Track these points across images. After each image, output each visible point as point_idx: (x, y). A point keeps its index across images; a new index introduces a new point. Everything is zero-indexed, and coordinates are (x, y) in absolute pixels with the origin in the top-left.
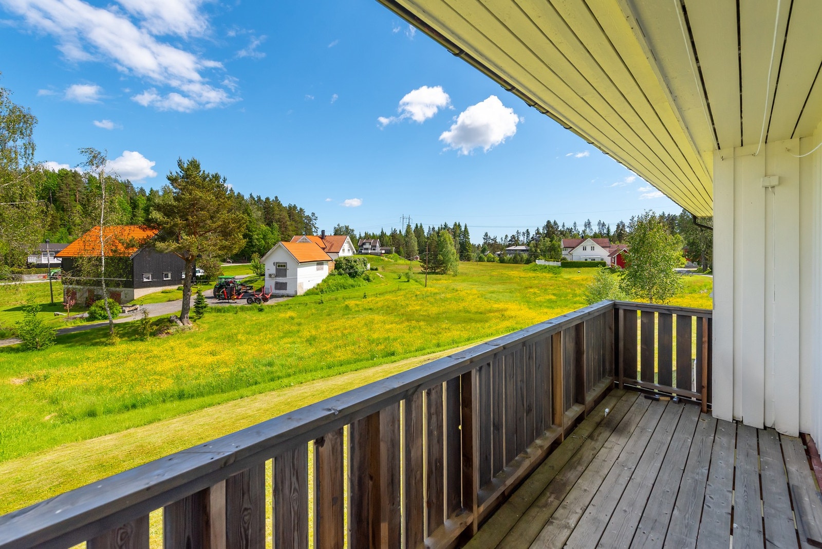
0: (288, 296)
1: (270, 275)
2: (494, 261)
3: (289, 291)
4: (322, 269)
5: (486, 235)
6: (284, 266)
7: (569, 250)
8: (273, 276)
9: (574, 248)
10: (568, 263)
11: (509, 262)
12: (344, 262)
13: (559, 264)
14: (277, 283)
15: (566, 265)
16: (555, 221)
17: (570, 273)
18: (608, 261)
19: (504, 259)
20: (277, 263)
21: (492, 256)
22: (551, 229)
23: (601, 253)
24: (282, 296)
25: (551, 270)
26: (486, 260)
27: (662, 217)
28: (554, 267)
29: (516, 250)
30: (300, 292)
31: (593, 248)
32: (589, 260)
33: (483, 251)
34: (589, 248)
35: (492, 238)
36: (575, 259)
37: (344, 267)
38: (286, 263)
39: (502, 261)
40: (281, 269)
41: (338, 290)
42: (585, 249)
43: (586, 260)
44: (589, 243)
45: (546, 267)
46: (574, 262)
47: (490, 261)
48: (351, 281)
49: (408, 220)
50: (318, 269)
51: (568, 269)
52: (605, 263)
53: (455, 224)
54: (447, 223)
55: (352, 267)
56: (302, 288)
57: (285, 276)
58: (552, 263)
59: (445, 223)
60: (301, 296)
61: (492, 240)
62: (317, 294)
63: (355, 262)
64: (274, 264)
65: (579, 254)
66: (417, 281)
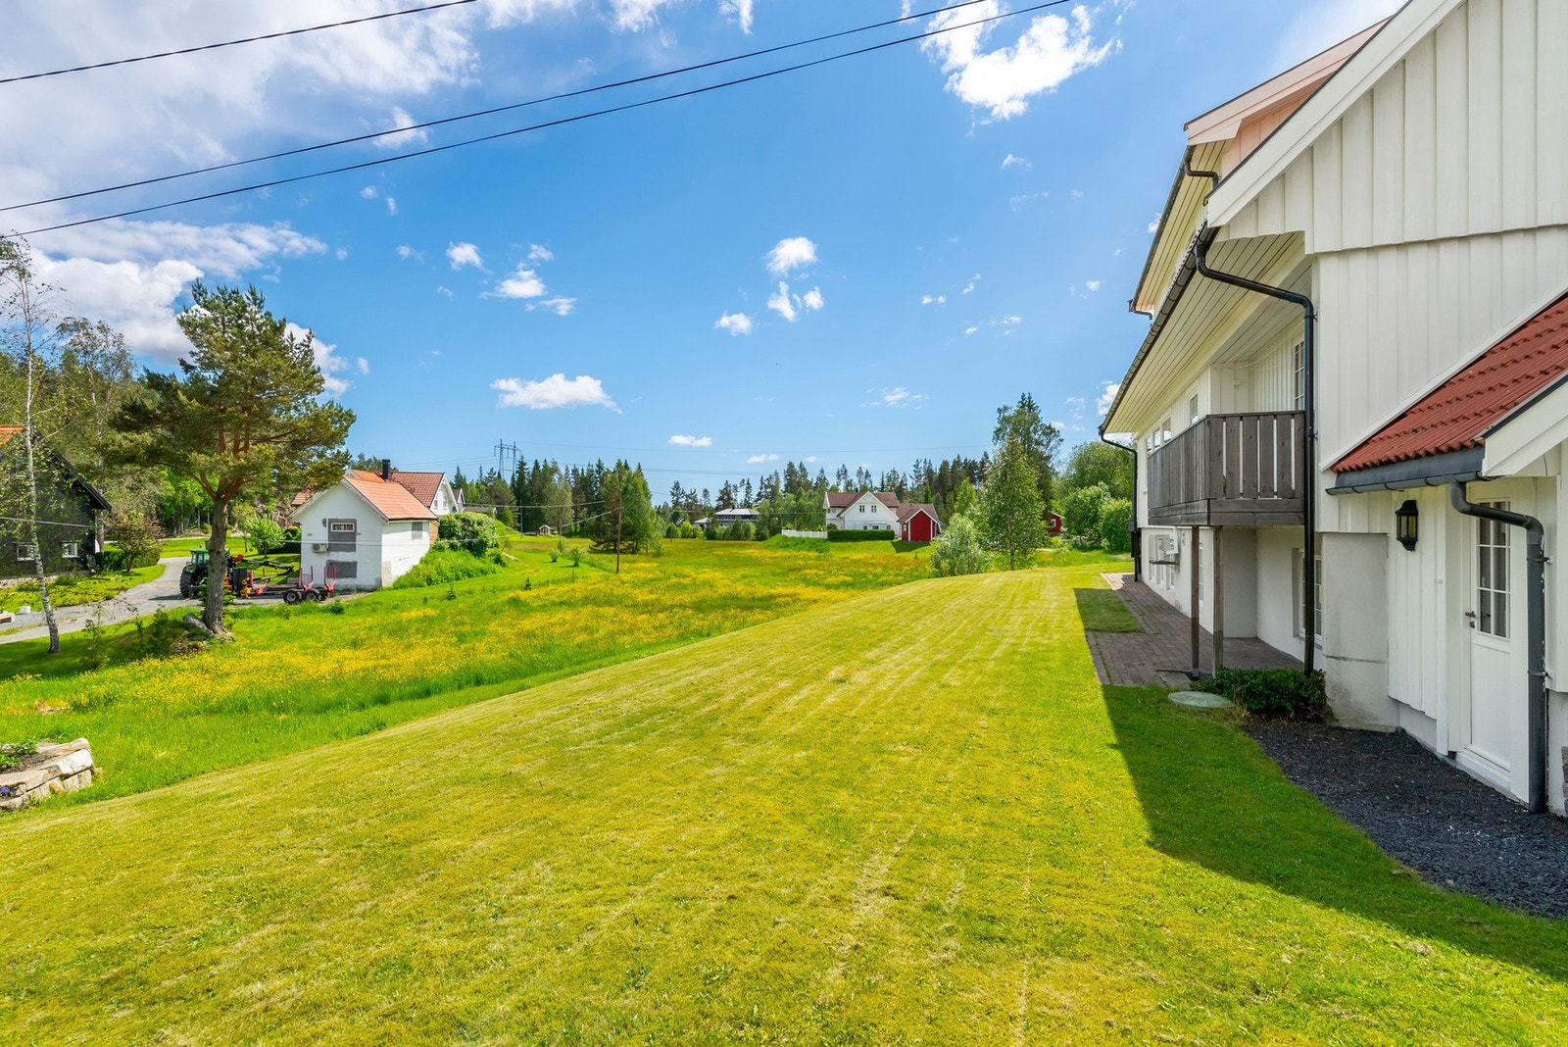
0: (360, 590)
1: (316, 547)
2: (695, 537)
3: (363, 578)
4: (421, 536)
5: (677, 486)
6: (350, 527)
7: (838, 511)
8: (322, 549)
9: (845, 508)
10: (839, 533)
11: (724, 537)
12: (459, 523)
13: (824, 535)
14: (331, 564)
15: (836, 536)
16: (801, 464)
17: (843, 549)
18: (897, 529)
19: (715, 533)
20: (331, 521)
21: (691, 527)
22: (796, 480)
23: (886, 517)
24: (347, 591)
25: (813, 544)
26: (680, 533)
27: (957, 463)
28: (818, 540)
29: (734, 516)
30: (387, 582)
31: (874, 509)
32: (870, 529)
33: (675, 517)
34: (868, 508)
35: (688, 493)
36: (848, 527)
37: (460, 534)
38: (355, 521)
39: (711, 536)
40: (343, 534)
41: (458, 579)
42: (862, 509)
43: (865, 528)
44: (868, 499)
45: (804, 541)
46: (848, 531)
47: (688, 537)
48: (475, 563)
49: (511, 452)
50: (414, 537)
51: (838, 544)
52: (893, 532)
53: (619, 464)
54: (603, 462)
55: (475, 534)
56: (390, 574)
57: (352, 548)
58: (811, 534)
59: (599, 461)
60: (390, 589)
61: (687, 496)
62: (421, 586)
63: (479, 524)
64: (324, 522)
65: (854, 519)
66: (593, 565)
